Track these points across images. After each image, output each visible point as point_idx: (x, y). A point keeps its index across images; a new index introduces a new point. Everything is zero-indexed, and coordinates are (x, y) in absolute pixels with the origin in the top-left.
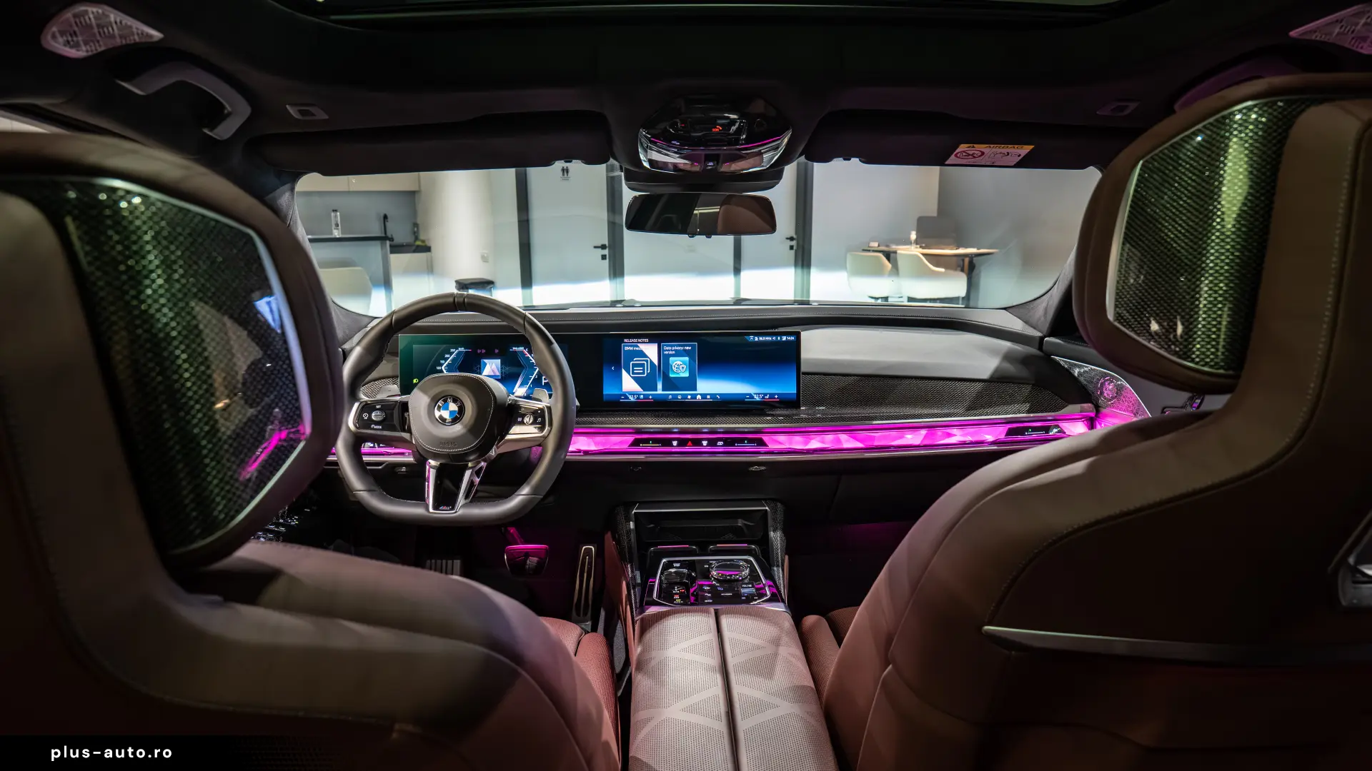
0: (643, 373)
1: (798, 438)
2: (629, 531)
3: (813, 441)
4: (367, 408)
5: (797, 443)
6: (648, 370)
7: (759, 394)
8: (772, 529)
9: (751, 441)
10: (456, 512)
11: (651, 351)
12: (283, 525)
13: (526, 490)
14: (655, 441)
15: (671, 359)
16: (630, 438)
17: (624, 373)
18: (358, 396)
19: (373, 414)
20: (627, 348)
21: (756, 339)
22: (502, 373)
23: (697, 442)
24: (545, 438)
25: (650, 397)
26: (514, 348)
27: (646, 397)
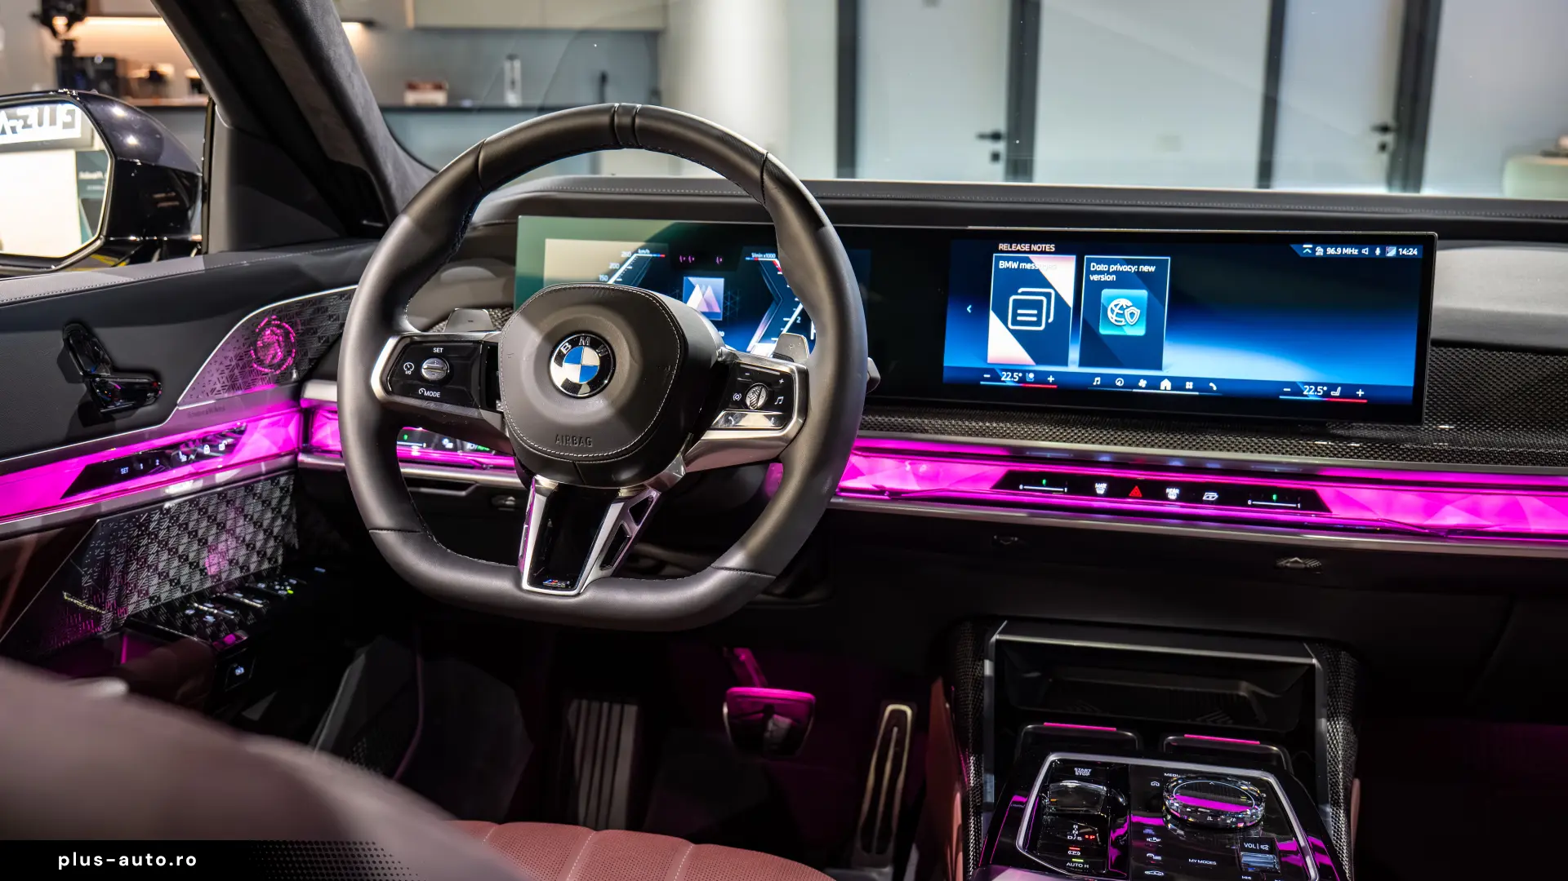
0: (1038, 323)
1: (1409, 498)
2: (980, 680)
3: (1448, 508)
4: (414, 350)
5: (1406, 508)
6: (1049, 316)
7: (1316, 385)
8: (1324, 711)
9: (1286, 495)
10: (578, 594)
11: (1059, 272)
12: (258, 594)
13: (736, 559)
14: (1054, 480)
15: (1106, 293)
16: (997, 470)
17: (994, 320)
18: (398, 325)
19: (425, 365)
20: (1003, 265)
21: (1320, 251)
22: (725, 308)
23: (1155, 491)
24: (790, 442)
25: (1051, 379)
26: (754, 255)
27: (1041, 377)
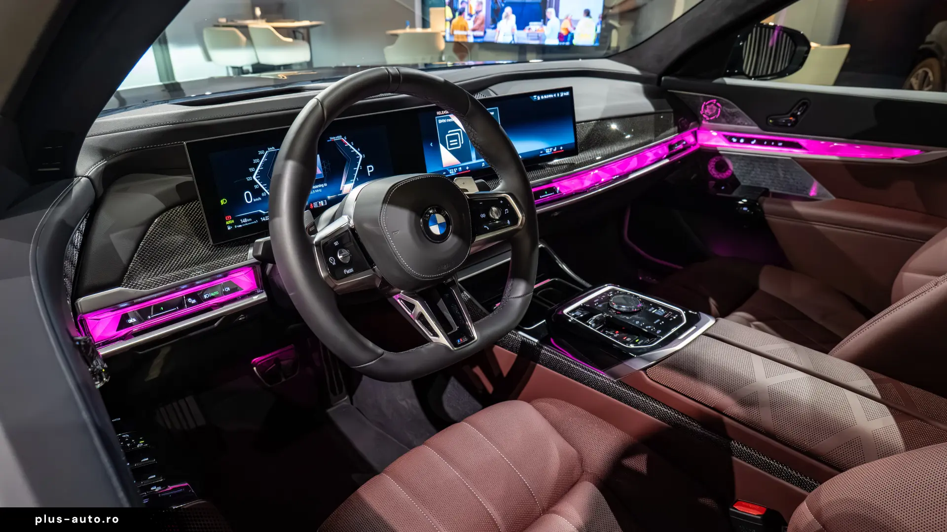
0: (458, 145)
3: (585, 181)
6: (462, 141)
7: (549, 148)
9: (548, 191)
10: (476, 340)
13: (521, 290)
17: (442, 147)
19: (339, 257)
20: (440, 121)
21: (539, 98)
25: (467, 168)
26: (331, 138)
27: (464, 168)
